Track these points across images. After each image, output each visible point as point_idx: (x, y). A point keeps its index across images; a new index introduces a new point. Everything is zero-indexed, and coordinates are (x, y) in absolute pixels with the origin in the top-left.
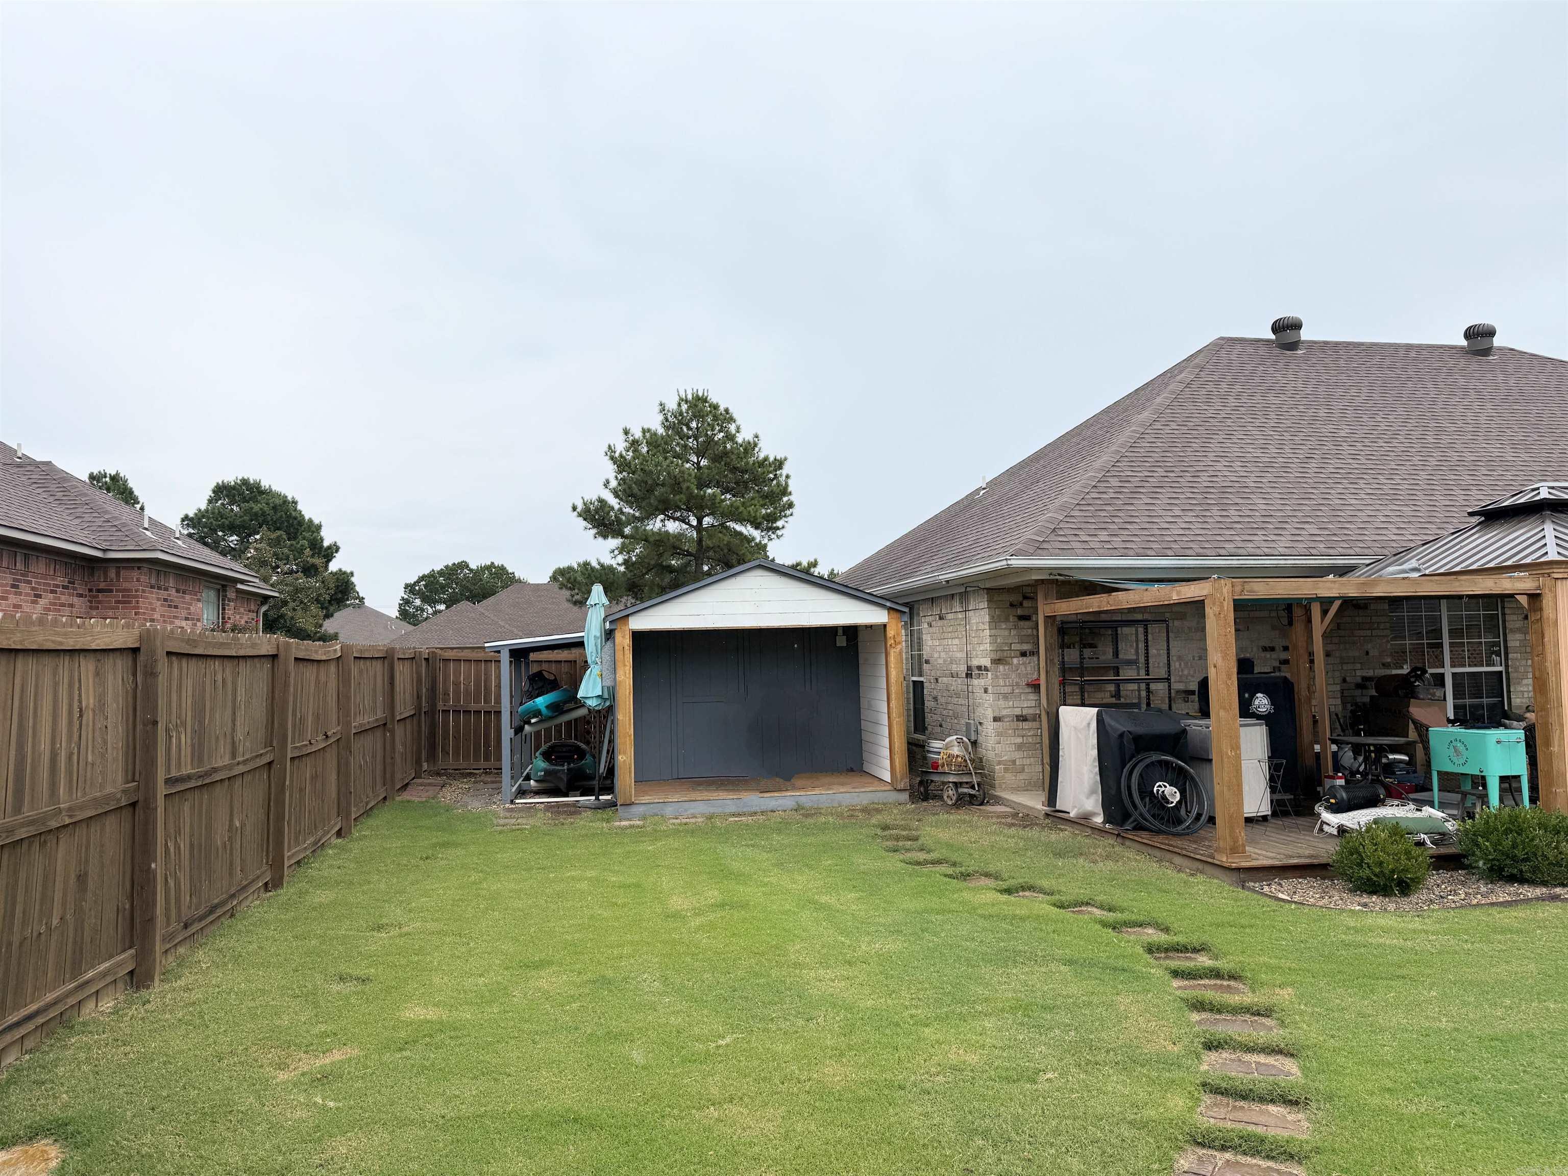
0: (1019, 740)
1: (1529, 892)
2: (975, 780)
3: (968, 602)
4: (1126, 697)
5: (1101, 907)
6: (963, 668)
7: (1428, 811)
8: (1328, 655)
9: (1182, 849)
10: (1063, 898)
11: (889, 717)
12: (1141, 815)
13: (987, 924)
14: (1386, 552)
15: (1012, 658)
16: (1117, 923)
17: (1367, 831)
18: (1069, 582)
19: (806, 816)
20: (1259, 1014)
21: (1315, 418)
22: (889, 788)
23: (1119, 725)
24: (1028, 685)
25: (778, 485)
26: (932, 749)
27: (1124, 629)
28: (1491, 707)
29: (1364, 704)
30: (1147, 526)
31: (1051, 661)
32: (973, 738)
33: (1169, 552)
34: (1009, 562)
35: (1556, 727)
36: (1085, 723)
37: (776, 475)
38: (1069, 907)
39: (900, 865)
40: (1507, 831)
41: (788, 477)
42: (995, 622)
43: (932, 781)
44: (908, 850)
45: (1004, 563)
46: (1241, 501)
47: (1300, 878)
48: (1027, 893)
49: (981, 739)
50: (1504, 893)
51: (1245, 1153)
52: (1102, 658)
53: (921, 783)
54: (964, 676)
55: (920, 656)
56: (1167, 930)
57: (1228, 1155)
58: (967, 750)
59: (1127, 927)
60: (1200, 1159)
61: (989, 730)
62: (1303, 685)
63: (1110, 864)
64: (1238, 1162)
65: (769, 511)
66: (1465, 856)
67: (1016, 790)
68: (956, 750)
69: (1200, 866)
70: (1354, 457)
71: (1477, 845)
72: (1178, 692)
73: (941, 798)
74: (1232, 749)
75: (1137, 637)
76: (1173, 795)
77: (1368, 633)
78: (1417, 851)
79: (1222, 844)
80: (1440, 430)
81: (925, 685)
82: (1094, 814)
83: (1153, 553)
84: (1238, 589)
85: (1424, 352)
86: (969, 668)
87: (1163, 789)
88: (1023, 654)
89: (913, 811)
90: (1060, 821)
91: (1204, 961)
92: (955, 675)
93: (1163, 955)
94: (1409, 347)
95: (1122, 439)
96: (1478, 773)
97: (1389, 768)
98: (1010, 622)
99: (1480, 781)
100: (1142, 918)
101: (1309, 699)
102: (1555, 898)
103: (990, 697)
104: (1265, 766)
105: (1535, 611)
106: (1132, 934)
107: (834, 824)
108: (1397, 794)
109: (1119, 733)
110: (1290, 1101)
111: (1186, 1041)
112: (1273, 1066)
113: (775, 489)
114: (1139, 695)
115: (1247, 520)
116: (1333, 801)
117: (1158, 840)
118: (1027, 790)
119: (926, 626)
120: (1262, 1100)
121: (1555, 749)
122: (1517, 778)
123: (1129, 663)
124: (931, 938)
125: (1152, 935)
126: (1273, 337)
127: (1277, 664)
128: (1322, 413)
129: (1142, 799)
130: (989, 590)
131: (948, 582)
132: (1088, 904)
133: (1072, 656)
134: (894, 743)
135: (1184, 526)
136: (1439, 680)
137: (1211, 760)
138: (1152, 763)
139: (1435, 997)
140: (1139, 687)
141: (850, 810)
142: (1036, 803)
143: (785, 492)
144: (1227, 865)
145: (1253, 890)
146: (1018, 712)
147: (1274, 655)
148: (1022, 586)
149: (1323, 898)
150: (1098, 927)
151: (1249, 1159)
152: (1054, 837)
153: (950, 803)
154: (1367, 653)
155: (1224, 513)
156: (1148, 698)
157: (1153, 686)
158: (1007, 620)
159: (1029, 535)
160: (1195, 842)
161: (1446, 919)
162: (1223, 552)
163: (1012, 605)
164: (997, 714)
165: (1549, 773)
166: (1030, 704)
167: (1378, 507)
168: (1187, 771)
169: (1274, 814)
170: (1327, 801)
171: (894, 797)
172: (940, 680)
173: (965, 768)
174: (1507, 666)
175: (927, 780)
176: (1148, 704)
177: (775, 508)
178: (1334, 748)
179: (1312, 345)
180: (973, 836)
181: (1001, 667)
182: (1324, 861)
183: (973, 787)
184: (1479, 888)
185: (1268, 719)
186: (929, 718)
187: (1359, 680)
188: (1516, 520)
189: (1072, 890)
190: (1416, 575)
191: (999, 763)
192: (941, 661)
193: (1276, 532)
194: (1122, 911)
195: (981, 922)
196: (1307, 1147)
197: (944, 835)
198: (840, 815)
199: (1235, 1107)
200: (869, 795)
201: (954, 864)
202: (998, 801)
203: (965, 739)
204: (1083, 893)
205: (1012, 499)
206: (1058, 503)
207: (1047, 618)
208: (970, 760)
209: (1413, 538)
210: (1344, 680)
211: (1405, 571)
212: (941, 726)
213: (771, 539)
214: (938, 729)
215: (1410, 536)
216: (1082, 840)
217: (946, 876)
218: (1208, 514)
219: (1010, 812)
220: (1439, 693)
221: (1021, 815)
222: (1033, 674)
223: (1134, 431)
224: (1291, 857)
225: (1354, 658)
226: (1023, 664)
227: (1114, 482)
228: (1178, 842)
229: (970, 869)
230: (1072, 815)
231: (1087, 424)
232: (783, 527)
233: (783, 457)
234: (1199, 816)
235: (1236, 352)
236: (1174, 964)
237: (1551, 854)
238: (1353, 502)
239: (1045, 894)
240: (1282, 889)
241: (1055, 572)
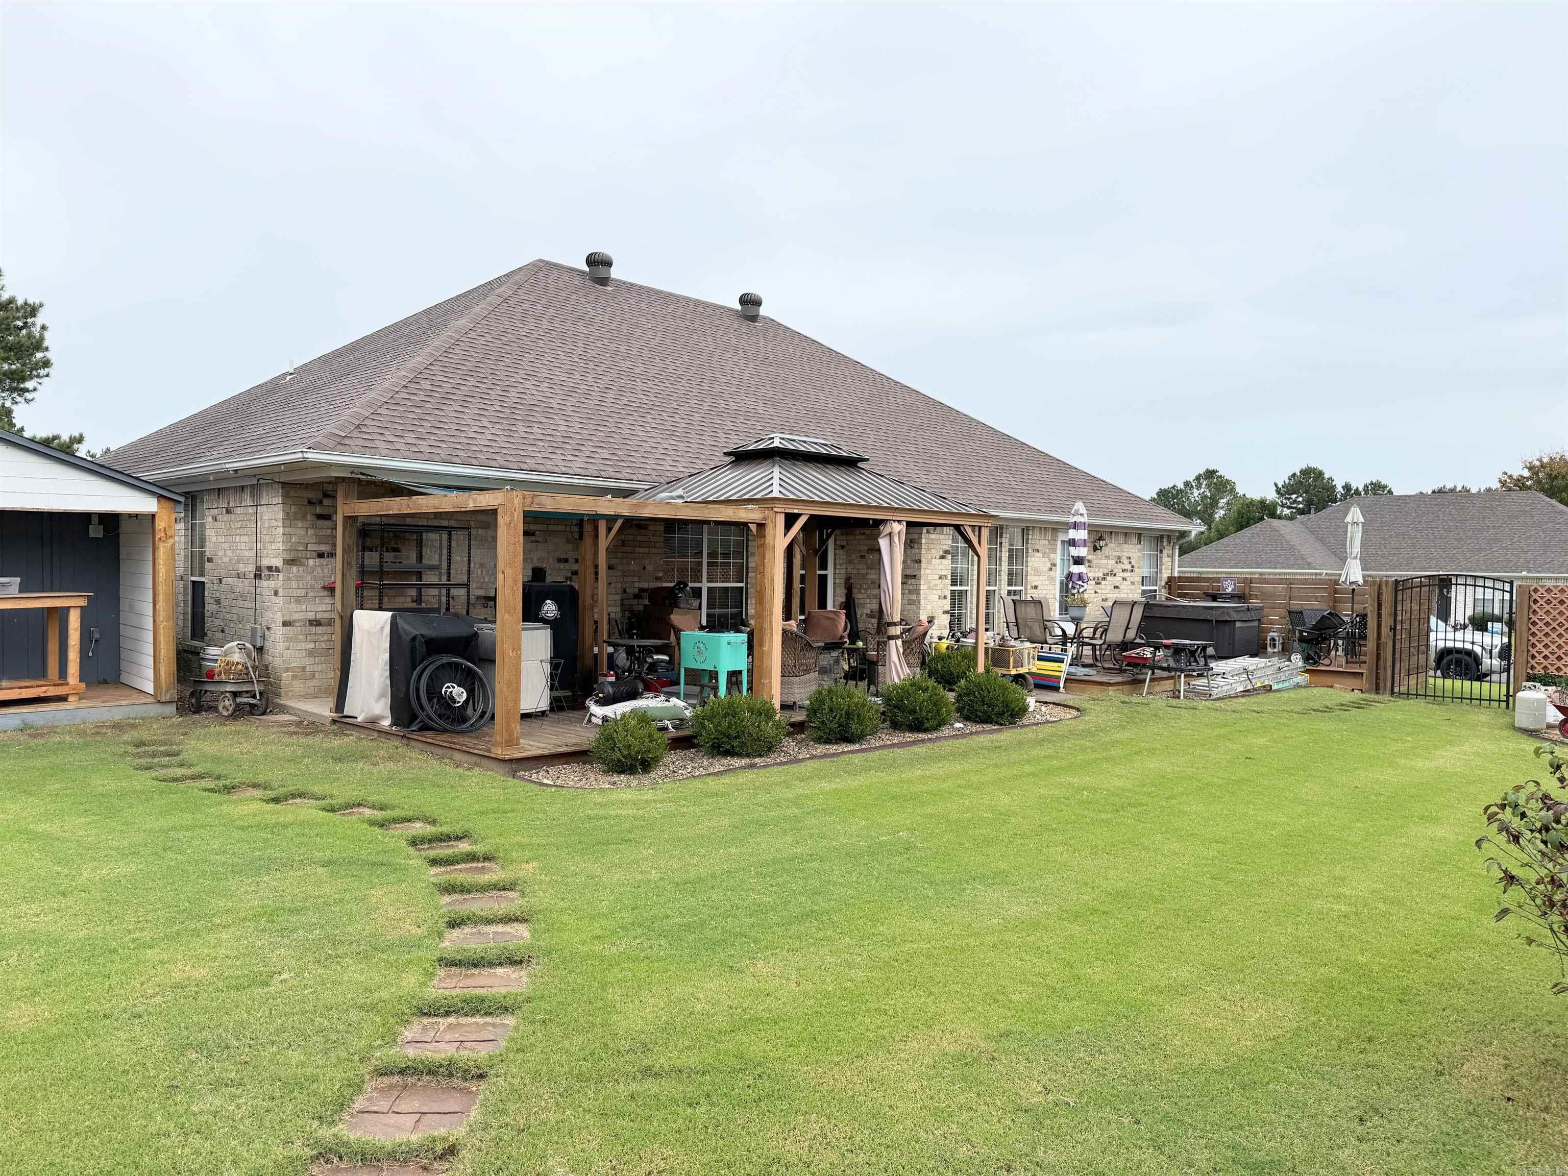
0: (311, 646)
1: (737, 762)
2: (257, 688)
3: (260, 497)
4: (427, 602)
5: (373, 807)
6: (252, 568)
7: (674, 701)
8: (610, 567)
9: (463, 745)
10: (334, 802)
11: (154, 621)
12: (428, 716)
13: (243, 835)
14: (662, 480)
15: (308, 558)
16: (386, 820)
17: (622, 719)
18: (374, 483)
19: (34, 736)
20: (504, 889)
21: (616, 353)
22: (152, 700)
23: (413, 628)
24: (324, 588)
25: (30, 336)
26: (208, 657)
27: (429, 534)
28: (733, 616)
29: (639, 611)
30: (455, 433)
31: (349, 563)
32: (259, 644)
33: (474, 461)
34: (306, 455)
35: (768, 631)
36: (379, 627)
37: (26, 323)
38: (339, 809)
39: (150, 783)
40: (725, 716)
41: (44, 328)
42: (289, 520)
43: (206, 692)
44: (164, 767)
45: (300, 455)
46: (545, 420)
47: (565, 764)
48: (298, 801)
49: (268, 645)
50: (720, 764)
51: (466, 1015)
52: (405, 562)
53: (192, 694)
54: (252, 576)
55: (202, 554)
56: (434, 822)
57: (451, 1020)
58: (249, 656)
59: (395, 823)
60: (425, 1029)
61: (278, 634)
62: (589, 592)
63: (391, 765)
64: (458, 1024)
65: (13, 367)
66: (695, 737)
67: (305, 697)
68: (237, 657)
69: (477, 760)
70: (645, 393)
71: (704, 727)
72: (478, 598)
73: (215, 709)
74: (514, 650)
75: (441, 544)
76: (460, 695)
77: (646, 550)
78: (658, 735)
79: (498, 738)
80: (714, 379)
81: (207, 586)
82: (383, 717)
83: (458, 461)
84: (528, 501)
85: (709, 310)
86: (258, 568)
87: (451, 689)
88: (321, 555)
89: (179, 725)
90: (348, 727)
91: (464, 847)
92: (241, 575)
93: (426, 846)
94: (698, 303)
95: (437, 343)
96: (712, 669)
97: (653, 667)
98: (306, 520)
99: (713, 675)
100: (411, 813)
101: (592, 607)
102: (752, 766)
103: (280, 600)
104: (547, 668)
105: (761, 537)
106: (397, 831)
107: (71, 743)
108: (652, 688)
109: (412, 636)
110: (516, 961)
111: (430, 923)
112: (509, 933)
113: (23, 340)
114: (440, 600)
115: (549, 438)
116: (601, 695)
117: (442, 739)
118: (317, 697)
119: (210, 519)
120: (491, 964)
121: (766, 648)
122: (740, 672)
123: (432, 568)
124: (174, 856)
125: (419, 828)
126: (587, 269)
127: (569, 575)
128: (623, 349)
129: (430, 700)
130: (284, 484)
131: (236, 471)
132: (359, 805)
133: (372, 559)
134: (160, 651)
135: (490, 437)
136: (697, 593)
137: (494, 661)
138: (443, 665)
139: (651, 854)
140: (440, 593)
141: (97, 727)
142: (324, 709)
143: (38, 345)
144: (501, 757)
145: (523, 779)
146: (311, 616)
147: (567, 566)
148: (323, 483)
149: (581, 780)
150: (366, 826)
151: (469, 1019)
152: (336, 742)
153: (225, 714)
154: (644, 568)
155: (529, 430)
156: (448, 603)
157: (454, 592)
158: (304, 518)
159: (329, 429)
160: (477, 738)
161: (673, 789)
162: (524, 466)
163: (310, 502)
164: (287, 619)
165: (760, 667)
166: (324, 607)
167: (659, 440)
168: (475, 673)
169: (552, 709)
170: (597, 695)
171: (158, 709)
172: (224, 581)
173: (245, 676)
174: (747, 583)
175: (201, 691)
176: (448, 609)
177: (24, 365)
178: (610, 649)
179: (620, 284)
180: (246, 747)
181: (295, 569)
182: (584, 748)
183: (254, 697)
184: (702, 763)
185: (555, 625)
186: (209, 623)
187: (637, 591)
188: (757, 462)
189: (343, 792)
190: (680, 501)
191: (287, 670)
192: (226, 560)
193: (574, 453)
194: (393, 808)
195: (236, 834)
196: (520, 999)
197: (211, 748)
198: (82, 734)
199: (466, 975)
200: (125, 709)
201: (219, 778)
202: (283, 709)
203: (248, 645)
204: (353, 795)
205: (319, 388)
206: (365, 398)
207: (347, 518)
208: (253, 668)
209: (684, 470)
210: (625, 591)
211: (672, 498)
212: (223, 631)
213: (17, 403)
214: (220, 635)
215: (682, 468)
216: (367, 743)
217: (205, 790)
218: (514, 428)
219: (295, 721)
220: (695, 603)
221: (306, 723)
222: (330, 577)
223: (450, 337)
224: (559, 746)
225: (634, 571)
226: (319, 566)
227: (426, 385)
228: (460, 739)
229: (236, 782)
230: (359, 720)
231: (406, 322)
232: (35, 389)
233: (37, 302)
234: (484, 713)
235: (553, 276)
236: (432, 853)
237: (754, 731)
238: (640, 433)
239: (316, 799)
240: (547, 776)
241: (356, 470)
